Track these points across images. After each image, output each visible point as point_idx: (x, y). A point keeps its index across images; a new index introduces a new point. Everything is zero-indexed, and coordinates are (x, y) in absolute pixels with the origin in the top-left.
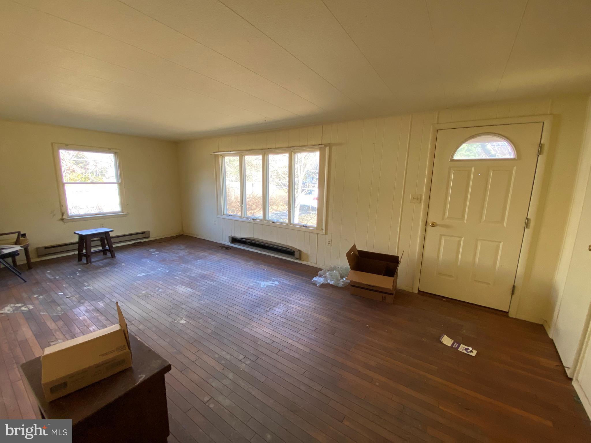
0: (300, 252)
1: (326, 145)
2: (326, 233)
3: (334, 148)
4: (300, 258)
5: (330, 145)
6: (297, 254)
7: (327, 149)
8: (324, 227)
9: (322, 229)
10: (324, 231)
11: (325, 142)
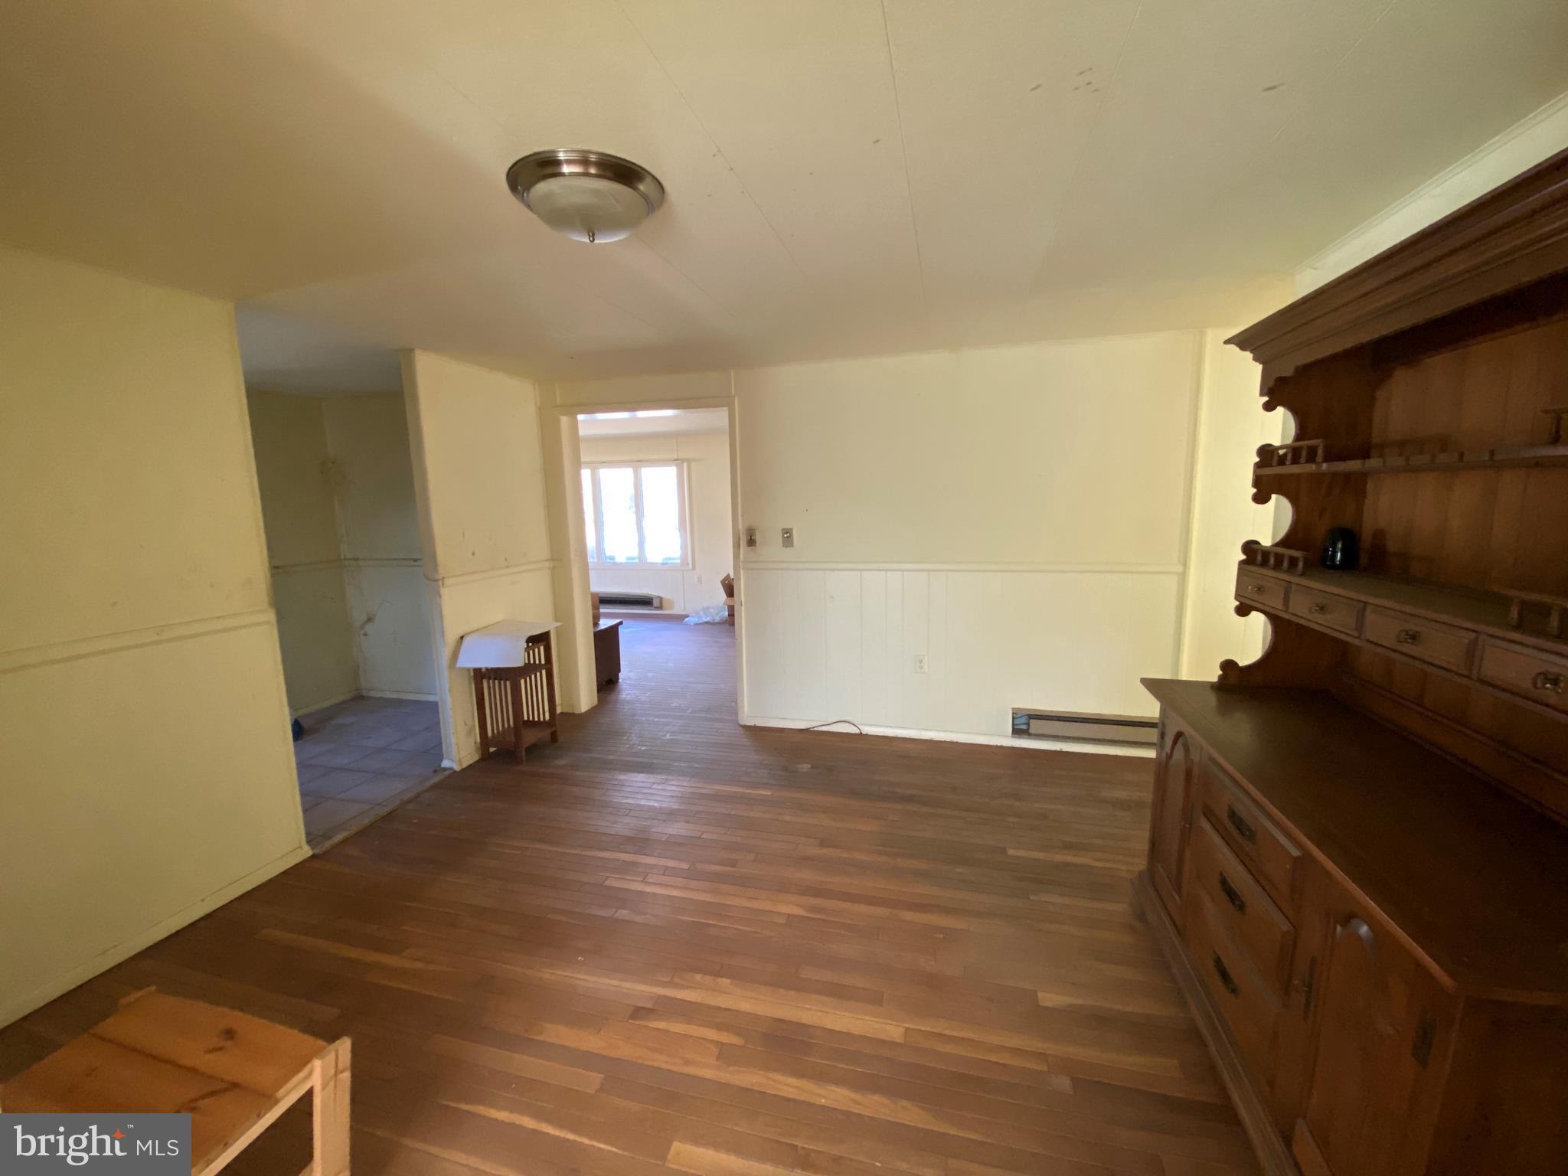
0: (661, 599)
1: (683, 461)
2: (694, 568)
3: (693, 464)
4: (661, 607)
5: (689, 461)
6: (656, 603)
7: (685, 464)
8: (690, 562)
9: (688, 564)
10: (690, 566)
11: (682, 456)
